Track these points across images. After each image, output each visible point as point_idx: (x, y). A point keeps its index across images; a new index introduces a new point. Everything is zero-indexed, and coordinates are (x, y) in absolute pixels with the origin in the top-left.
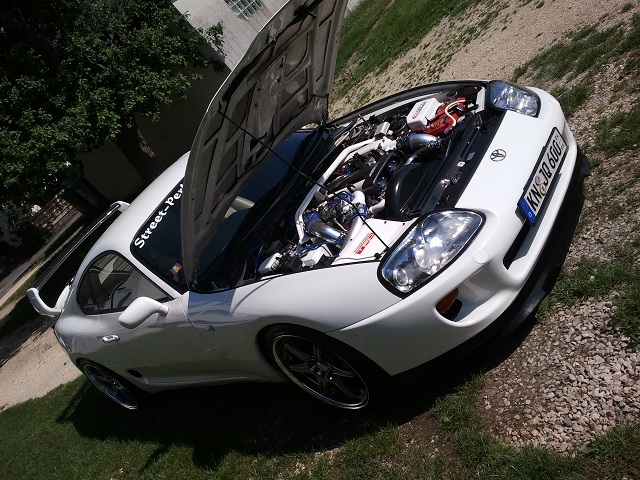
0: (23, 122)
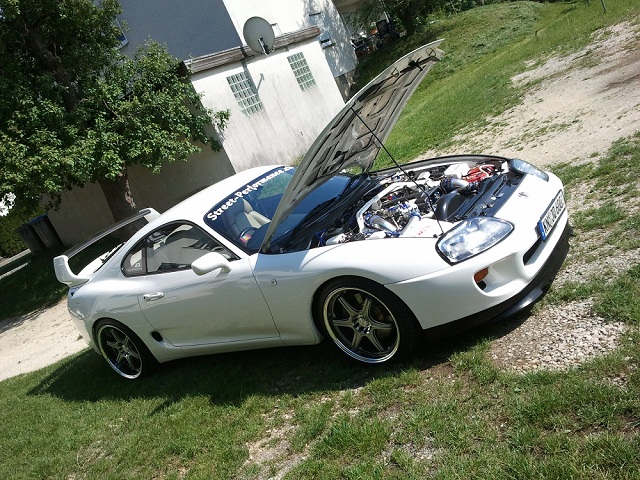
0: (34, 139)
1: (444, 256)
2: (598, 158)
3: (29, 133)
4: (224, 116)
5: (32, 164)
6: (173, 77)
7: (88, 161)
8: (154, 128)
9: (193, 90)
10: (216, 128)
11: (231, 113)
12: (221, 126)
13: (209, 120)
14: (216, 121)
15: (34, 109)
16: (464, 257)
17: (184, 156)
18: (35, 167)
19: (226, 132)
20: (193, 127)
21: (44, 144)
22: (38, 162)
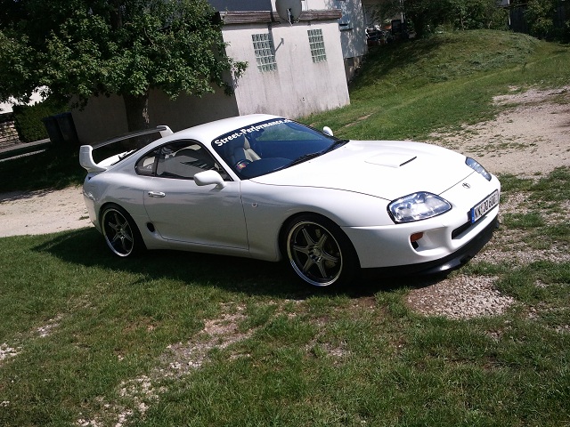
1: (392, 215)
2: (539, 177)
3: (76, 40)
4: (242, 66)
5: (72, 66)
6: (207, 23)
7: (119, 76)
8: (181, 62)
9: (221, 38)
10: (233, 75)
11: (249, 65)
12: (237, 74)
13: (228, 67)
14: (234, 69)
15: (86, 20)
16: (407, 220)
17: (200, 93)
18: (75, 70)
19: (240, 80)
20: (213, 69)
21: (86, 52)
22: (78, 66)
